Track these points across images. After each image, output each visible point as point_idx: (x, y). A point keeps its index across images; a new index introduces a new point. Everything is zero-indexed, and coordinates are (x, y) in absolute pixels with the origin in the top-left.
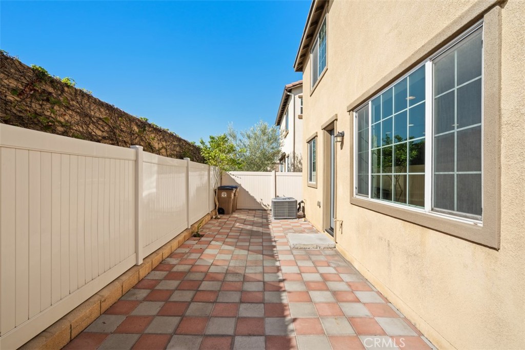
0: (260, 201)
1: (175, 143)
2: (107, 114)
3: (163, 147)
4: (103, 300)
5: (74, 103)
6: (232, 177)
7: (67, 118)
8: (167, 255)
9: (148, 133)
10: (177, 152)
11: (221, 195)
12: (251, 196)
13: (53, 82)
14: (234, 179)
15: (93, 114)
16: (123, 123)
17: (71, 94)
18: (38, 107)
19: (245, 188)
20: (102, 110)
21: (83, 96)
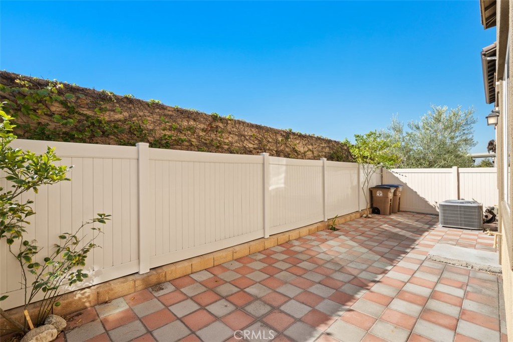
0: (435, 204)
1: (323, 145)
2: (256, 132)
3: (309, 150)
4: (234, 251)
5: (234, 129)
6: (396, 175)
7: (230, 139)
8: (294, 238)
9: (292, 140)
10: (325, 153)
11: (376, 194)
12: (421, 198)
13: (221, 119)
14: (397, 178)
15: (246, 133)
16: (270, 136)
17: (232, 124)
18: (214, 136)
19: (412, 188)
20: (253, 130)
21: (240, 123)
